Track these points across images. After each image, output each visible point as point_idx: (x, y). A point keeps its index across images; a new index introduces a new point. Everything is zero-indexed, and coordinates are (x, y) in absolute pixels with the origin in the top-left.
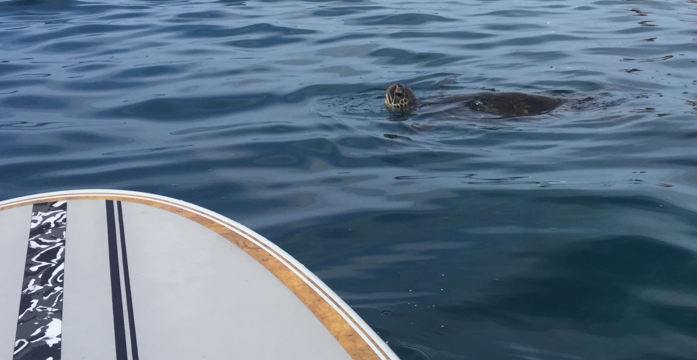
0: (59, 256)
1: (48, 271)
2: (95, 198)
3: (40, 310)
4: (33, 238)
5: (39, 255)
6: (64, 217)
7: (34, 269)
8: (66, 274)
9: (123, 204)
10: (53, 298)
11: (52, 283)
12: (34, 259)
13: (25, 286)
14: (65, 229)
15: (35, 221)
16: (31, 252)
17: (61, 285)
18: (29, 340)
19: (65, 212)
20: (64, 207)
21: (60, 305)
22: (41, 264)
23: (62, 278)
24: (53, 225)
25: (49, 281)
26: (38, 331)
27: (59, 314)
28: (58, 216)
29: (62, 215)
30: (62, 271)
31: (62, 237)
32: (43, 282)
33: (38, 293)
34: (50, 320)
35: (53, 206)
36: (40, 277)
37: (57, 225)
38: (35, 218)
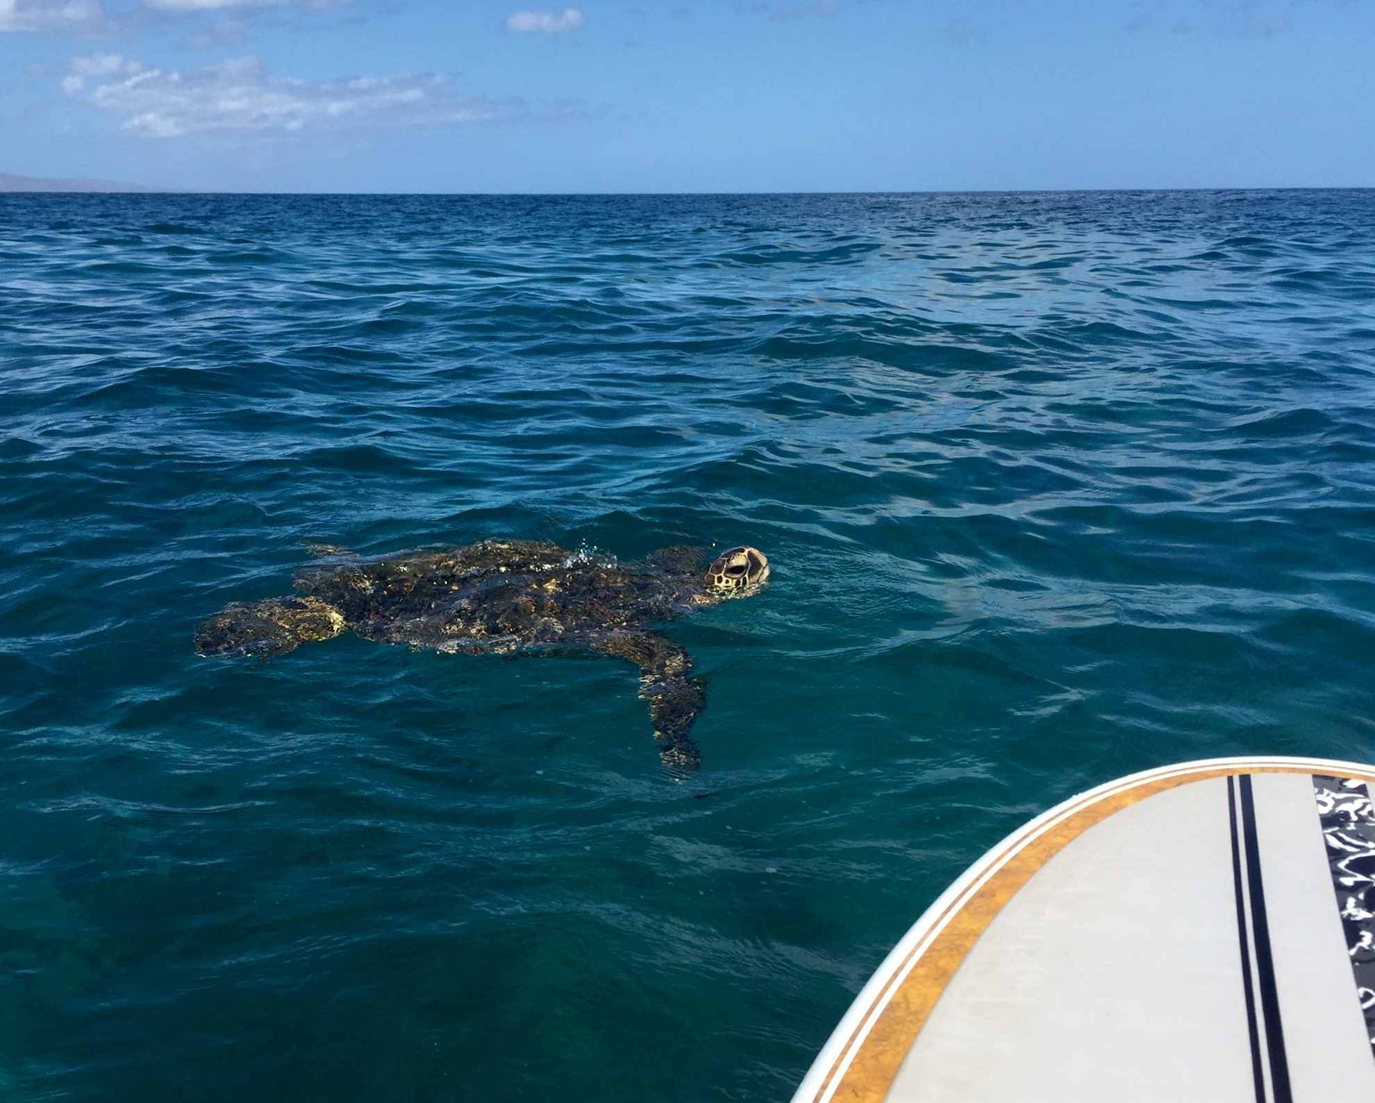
4: (1330, 830)
5: (1346, 862)
6: (1369, 808)
7: (1348, 881)
12: (1342, 865)
13: (1342, 907)
15: (1324, 804)
16: (1335, 855)
20: (1362, 790)
22: (1355, 876)
24: (1354, 818)
28: (1358, 803)
29: (1365, 805)
32: (1368, 906)
35: (1345, 786)
36: (1361, 896)
37: (1362, 820)
38: (1321, 797)
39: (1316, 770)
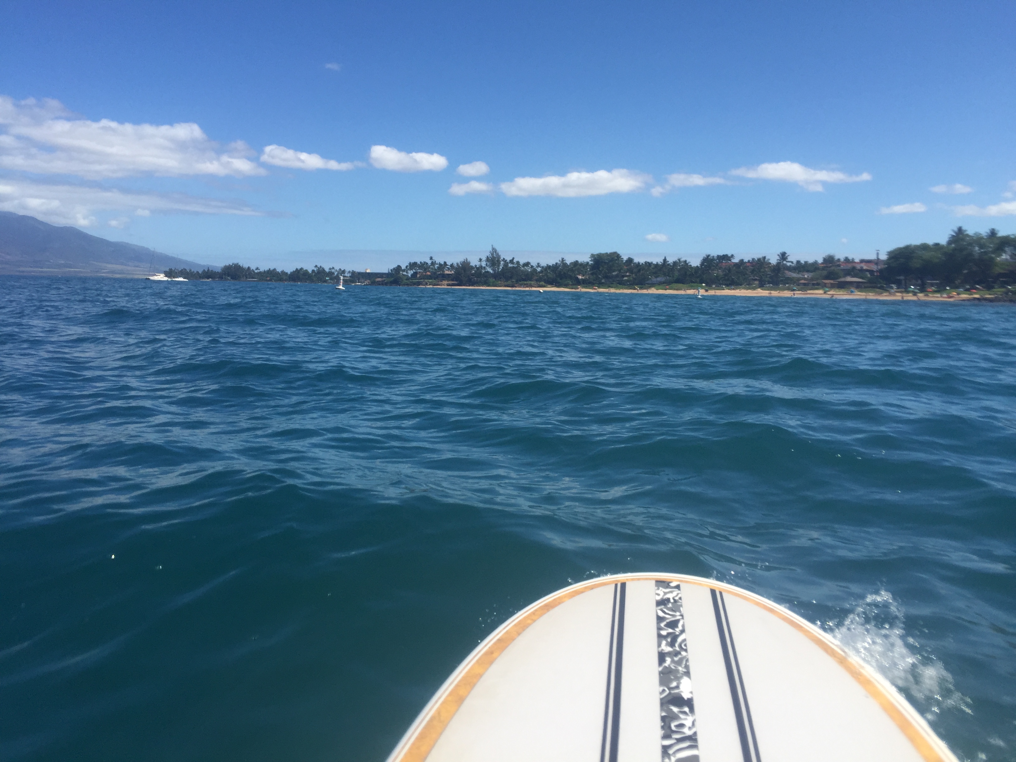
0: (680, 627)
1: (674, 638)
2: (700, 584)
3: (673, 668)
4: (659, 608)
5: (665, 623)
6: (679, 596)
7: (664, 633)
8: (688, 642)
9: (724, 595)
10: (681, 660)
11: (679, 648)
12: (662, 625)
13: (659, 645)
14: (681, 606)
15: (658, 595)
16: (660, 619)
17: (686, 650)
18: (670, 689)
19: (679, 592)
20: (678, 587)
21: (687, 667)
22: (668, 630)
23: (685, 645)
24: (672, 601)
25: (677, 645)
26: (674, 684)
27: (687, 674)
28: (675, 594)
29: (678, 594)
30: (684, 640)
31: (680, 611)
32: (672, 644)
33: (669, 654)
34: (681, 677)
35: (670, 585)
36: (669, 640)
37: (675, 601)
38: (658, 592)
39: (658, 578)
